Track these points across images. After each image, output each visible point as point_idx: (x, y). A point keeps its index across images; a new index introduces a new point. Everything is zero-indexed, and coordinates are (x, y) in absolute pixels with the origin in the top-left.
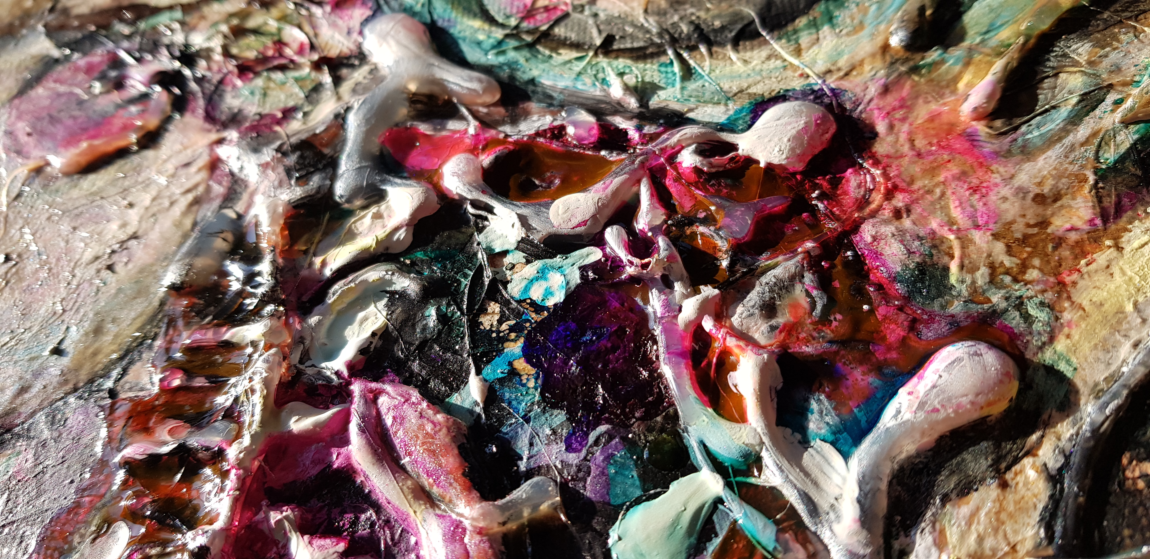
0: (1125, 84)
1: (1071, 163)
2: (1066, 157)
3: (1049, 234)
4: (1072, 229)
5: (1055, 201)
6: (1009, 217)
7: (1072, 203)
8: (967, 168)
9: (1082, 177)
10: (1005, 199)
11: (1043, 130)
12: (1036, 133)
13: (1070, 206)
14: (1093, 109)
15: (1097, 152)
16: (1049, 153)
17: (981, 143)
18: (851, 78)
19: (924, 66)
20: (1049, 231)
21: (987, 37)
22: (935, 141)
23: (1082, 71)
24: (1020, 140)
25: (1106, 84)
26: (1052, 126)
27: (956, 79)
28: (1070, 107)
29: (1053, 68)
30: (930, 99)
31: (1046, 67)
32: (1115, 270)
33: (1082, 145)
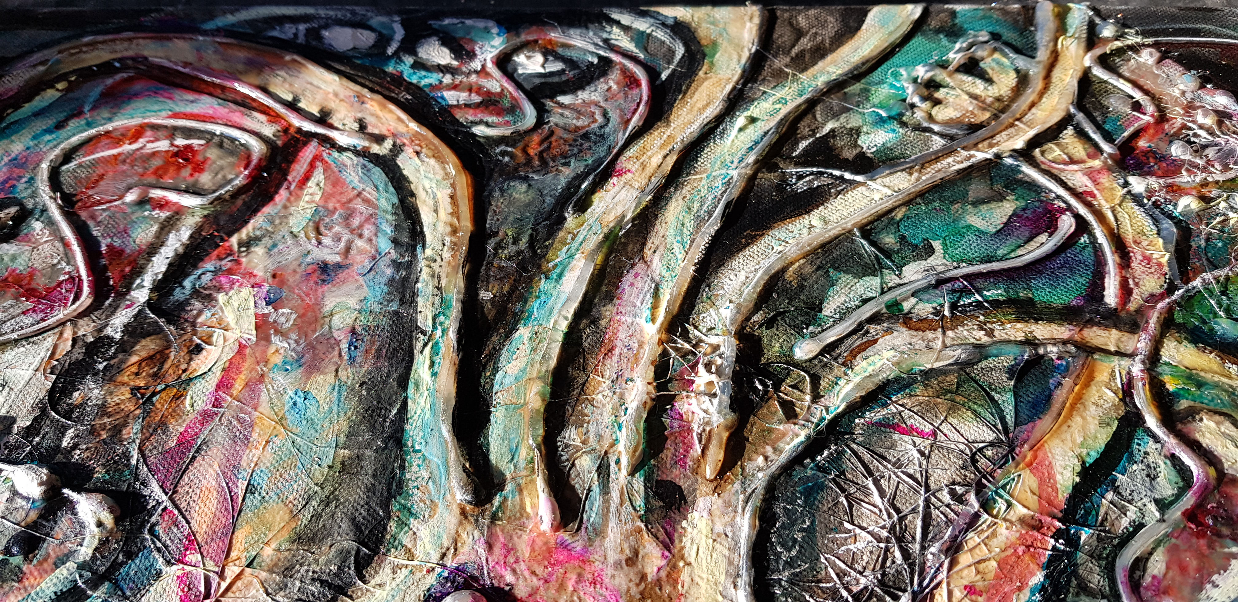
0: (612, 445)
1: (626, 524)
2: (620, 521)
3: (651, 583)
4: (659, 569)
5: (637, 556)
6: (624, 588)
7: (645, 551)
8: (579, 570)
9: (637, 530)
10: (613, 576)
11: (595, 509)
12: (593, 515)
13: (646, 554)
14: (609, 475)
15: (632, 504)
16: (610, 525)
17: (572, 545)
18: (461, 550)
19: (497, 511)
20: (649, 579)
21: (515, 461)
22: (546, 563)
23: (584, 452)
24: (589, 526)
25: (603, 452)
26: (598, 503)
27: (523, 508)
28: (597, 483)
29: (568, 460)
30: (520, 533)
31: (564, 462)
32: (697, 579)
33: (621, 505)
